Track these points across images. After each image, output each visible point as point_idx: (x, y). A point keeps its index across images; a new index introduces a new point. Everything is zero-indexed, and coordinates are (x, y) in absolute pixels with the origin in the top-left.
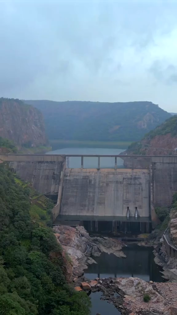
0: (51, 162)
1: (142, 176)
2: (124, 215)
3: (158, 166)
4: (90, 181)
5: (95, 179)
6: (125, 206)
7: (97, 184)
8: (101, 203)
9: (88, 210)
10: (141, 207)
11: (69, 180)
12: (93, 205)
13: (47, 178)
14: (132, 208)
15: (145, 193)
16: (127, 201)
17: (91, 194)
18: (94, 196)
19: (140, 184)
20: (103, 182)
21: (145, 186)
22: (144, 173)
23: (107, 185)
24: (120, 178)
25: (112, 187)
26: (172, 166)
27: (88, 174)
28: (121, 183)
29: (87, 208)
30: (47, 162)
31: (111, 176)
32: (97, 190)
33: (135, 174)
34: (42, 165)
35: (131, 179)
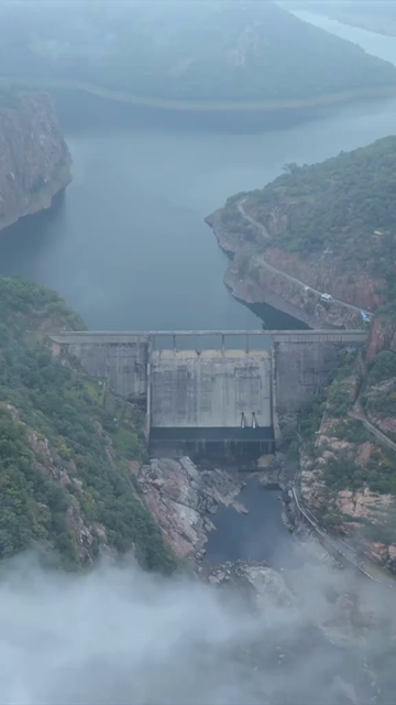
0: (130, 345)
1: (261, 365)
2: (239, 425)
3: (284, 348)
4: (189, 375)
5: (195, 372)
6: (239, 411)
7: (199, 379)
8: (206, 408)
9: (189, 419)
10: (259, 412)
11: (160, 373)
12: (196, 411)
13: (127, 370)
14: (248, 415)
15: (264, 392)
16: (241, 405)
17: (192, 395)
18: (195, 397)
19: (258, 377)
20: (207, 376)
21: (265, 380)
22: (263, 359)
23: (213, 379)
24: (230, 367)
25: (220, 381)
26: (302, 347)
27: (184, 363)
28: (232, 376)
29: (187, 416)
30: (124, 344)
31: (217, 365)
32: (199, 388)
33: (250, 361)
34: (118, 349)
35: (245, 369)
